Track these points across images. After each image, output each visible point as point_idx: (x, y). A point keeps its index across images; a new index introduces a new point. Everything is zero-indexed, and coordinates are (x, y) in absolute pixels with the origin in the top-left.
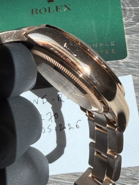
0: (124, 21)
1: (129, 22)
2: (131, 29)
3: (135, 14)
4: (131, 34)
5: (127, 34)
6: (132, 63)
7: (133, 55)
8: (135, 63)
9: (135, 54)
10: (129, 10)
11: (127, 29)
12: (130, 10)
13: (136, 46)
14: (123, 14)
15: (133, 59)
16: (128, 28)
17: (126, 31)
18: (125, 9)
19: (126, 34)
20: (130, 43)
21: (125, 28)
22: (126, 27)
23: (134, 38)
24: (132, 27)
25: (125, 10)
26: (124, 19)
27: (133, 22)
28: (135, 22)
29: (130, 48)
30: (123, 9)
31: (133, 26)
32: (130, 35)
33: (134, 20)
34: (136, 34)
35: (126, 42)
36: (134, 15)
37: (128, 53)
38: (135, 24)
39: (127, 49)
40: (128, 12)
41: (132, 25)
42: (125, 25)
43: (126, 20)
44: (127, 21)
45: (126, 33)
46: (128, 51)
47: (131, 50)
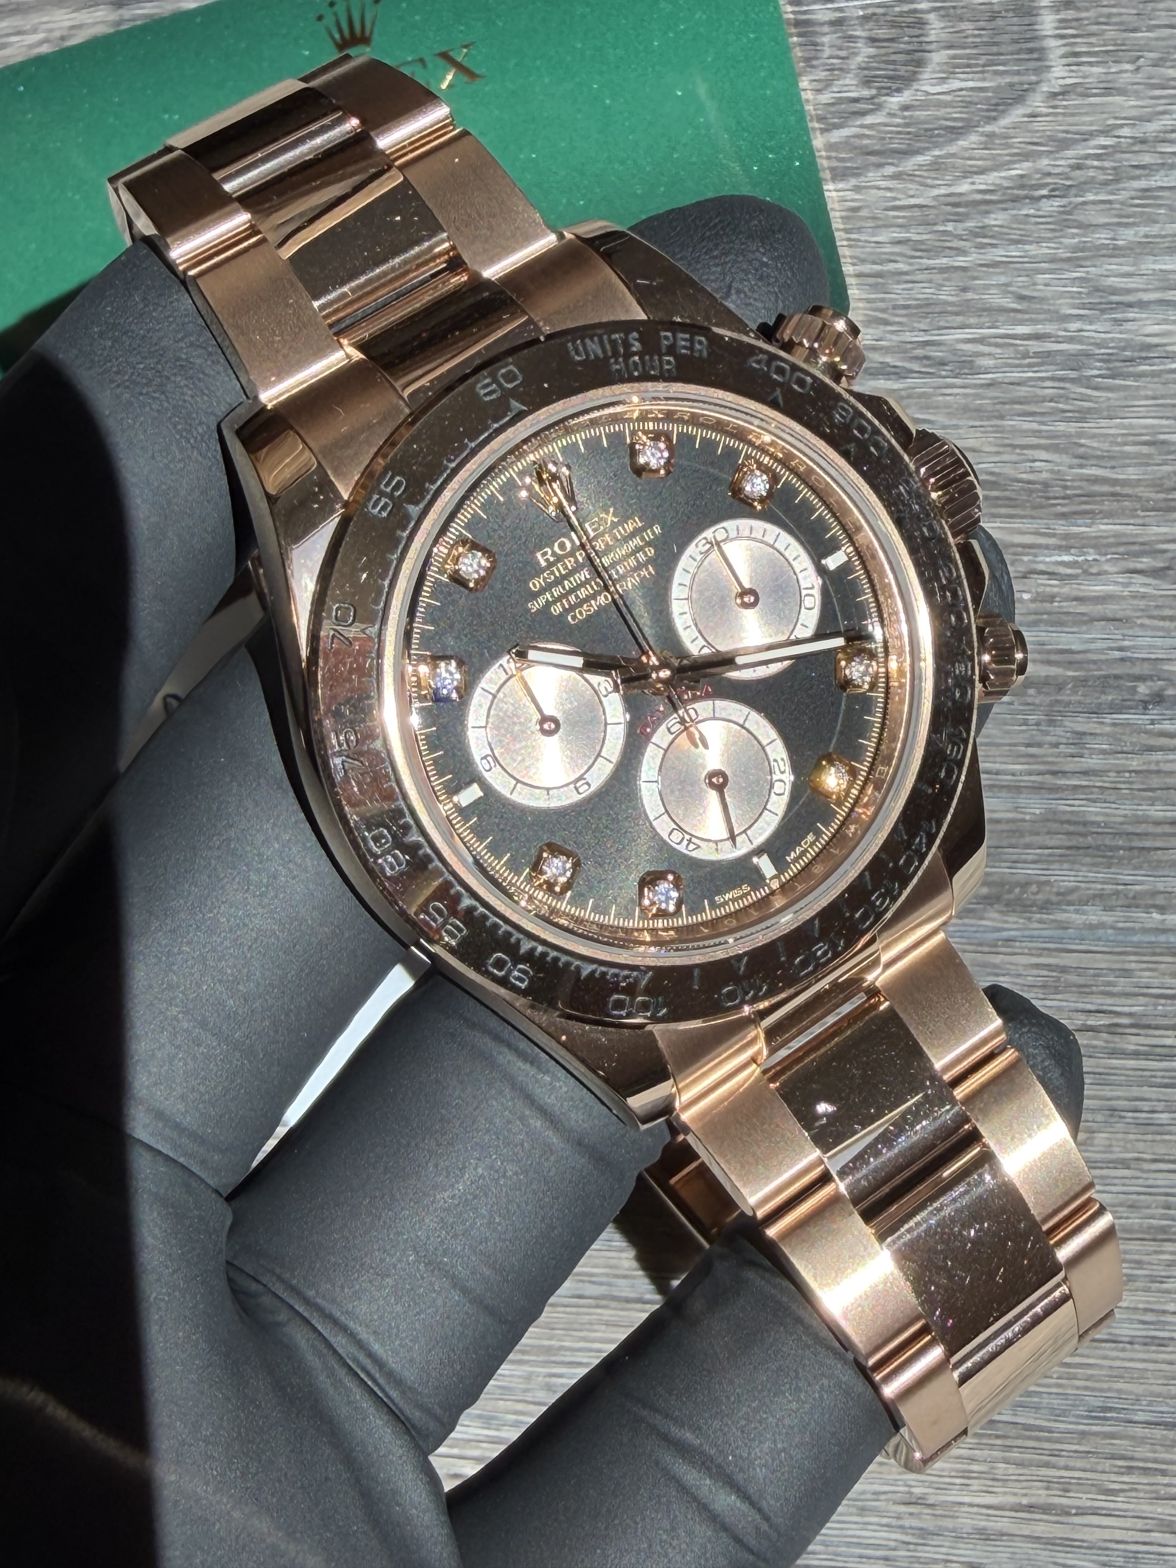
0: (808, 95)
1: (840, 101)
2: (857, 142)
3: (873, 40)
4: (856, 172)
5: (839, 175)
6: (887, 350)
7: (883, 300)
8: (901, 349)
9: (899, 293)
10: (832, 23)
11: (830, 147)
12: (838, 23)
13: (899, 242)
14: (798, 53)
15: (886, 323)
16: (836, 136)
17: (829, 158)
18: (807, 23)
19: (827, 175)
20: (859, 230)
21: (818, 142)
22: (823, 131)
23: (882, 193)
24: (862, 126)
25: (804, 25)
26: (804, 83)
27: (866, 93)
28: (874, 92)
29: (863, 261)
30: (797, 23)
31: (869, 120)
32: (853, 182)
33: (867, 82)
34: (889, 170)
35: (837, 224)
36: (865, 52)
37: (853, 292)
38: (879, 107)
39: (848, 269)
40: (826, 39)
41: (863, 113)
42: (820, 119)
43: (818, 91)
44: (826, 98)
45: (832, 169)
46: (849, 281)
47: (867, 268)
